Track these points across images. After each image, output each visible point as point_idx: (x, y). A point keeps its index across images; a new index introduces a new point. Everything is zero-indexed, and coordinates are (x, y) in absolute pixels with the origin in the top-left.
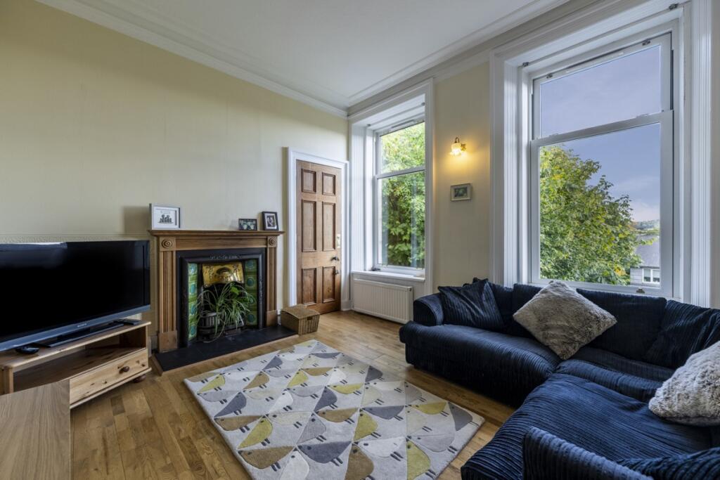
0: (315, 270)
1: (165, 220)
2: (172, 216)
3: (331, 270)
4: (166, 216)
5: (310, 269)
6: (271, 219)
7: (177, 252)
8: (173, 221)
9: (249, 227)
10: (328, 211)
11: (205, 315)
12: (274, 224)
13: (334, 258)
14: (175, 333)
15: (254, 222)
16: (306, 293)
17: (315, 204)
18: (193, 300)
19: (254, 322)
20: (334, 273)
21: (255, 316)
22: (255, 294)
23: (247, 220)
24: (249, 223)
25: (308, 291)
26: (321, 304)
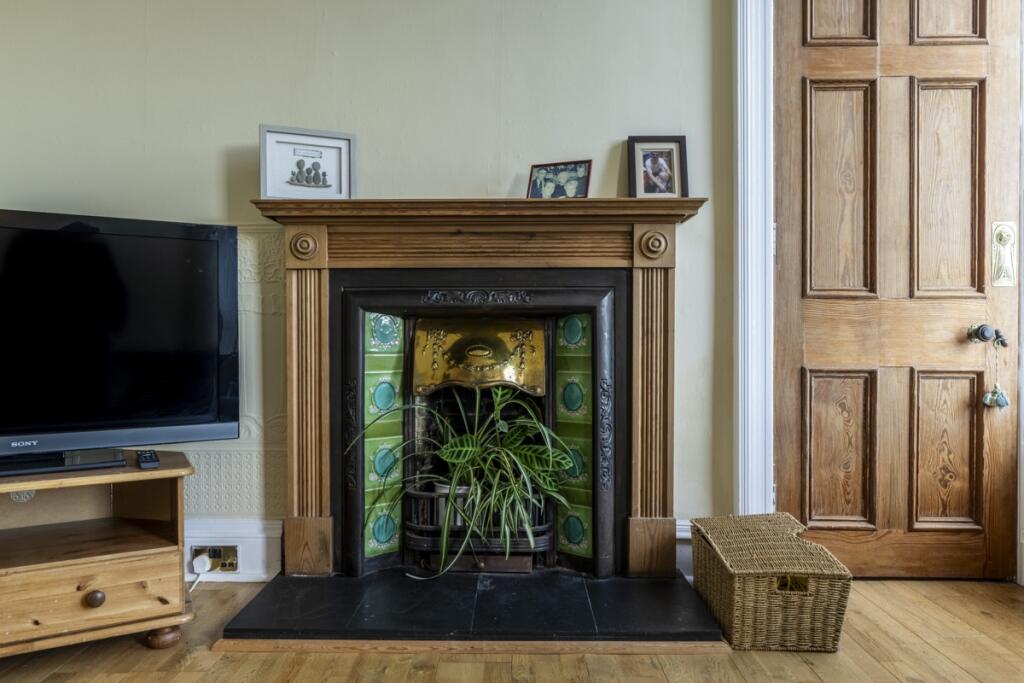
0: (870, 380)
1: (308, 175)
2: (328, 164)
3: (961, 389)
4: (308, 164)
5: (846, 374)
6: (661, 161)
7: (335, 273)
8: (332, 179)
9: (560, 190)
10: (947, 116)
11: (430, 487)
12: (670, 180)
13: (978, 334)
14: (327, 524)
15: (581, 172)
16: (819, 475)
17: (870, 89)
18: (385, 432)
19: (582, 548)
20: (977, 404)
21: (587, 525)
22: (582, 442)
23: (555, 168)
24: (563, 177)
25: (837, 465)
26: (899, 533)
